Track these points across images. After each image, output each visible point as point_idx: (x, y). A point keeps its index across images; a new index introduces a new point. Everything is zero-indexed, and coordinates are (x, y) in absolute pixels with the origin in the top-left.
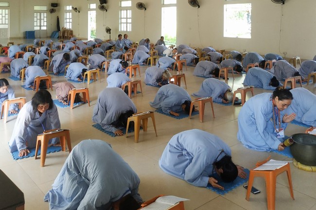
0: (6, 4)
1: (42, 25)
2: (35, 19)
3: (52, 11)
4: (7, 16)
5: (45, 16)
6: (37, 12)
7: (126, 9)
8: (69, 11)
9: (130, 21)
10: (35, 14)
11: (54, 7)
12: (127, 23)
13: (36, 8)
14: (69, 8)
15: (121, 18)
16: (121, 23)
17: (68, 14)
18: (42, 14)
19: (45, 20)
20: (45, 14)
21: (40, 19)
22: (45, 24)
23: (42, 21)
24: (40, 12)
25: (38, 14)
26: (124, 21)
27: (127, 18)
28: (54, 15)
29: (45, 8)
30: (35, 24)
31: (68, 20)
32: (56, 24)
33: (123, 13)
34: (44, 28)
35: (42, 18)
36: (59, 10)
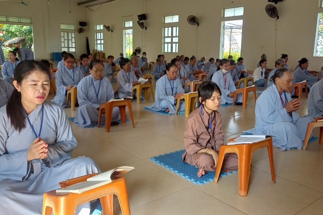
1: (70, 46)
2: (62, 40)
3: (81, 31)
5: (73, 36)
6: (64, 31)
7: (172, 25)
8: (100, 31)
9: (176, 40)
10: (62, 33)
11: (83, 26)
12: (172, 43)
13: (63, 27)
14: (100, 27)
15: (165, 37)
16: (165, 43)
17: (99, 35)
18: (70, 34)
19: (73, 40)
20: (73, 34)
21: (68, 40)
22: (74, 46)
23: (70, 42)
24: (68, 31)
25: (66, 34)
26: (168, 40)
27: (172, 37)
28: (83, 35)
29: (72, 27)
30: (63, 46)
31: (99, 42)
32: (85, 46)
33: (168, 31)
34: (73, 50)
35: (70, 38)
36: (88, 30)
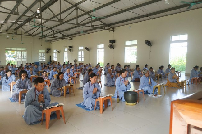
0: (25, 49)
1: (43, 59)
2: (39, 56)
3: (47, 52)
4: (26, 55)
5: (44, 55)
6: (40, 53)
7: (81, 50)
8: (55, 52)
9: (83, 56)
10: (39, 54)
11: (48, 51)
12: (82, 57)
13: (40, 51)
14: (55, 51)
15: (79, 55)
16: (79, 57)
17: (55, 54)
18: (43, 54)
19: (44, 57)
20: (44, 54)
21: (42, 56)
22: (44, 59)
23: (43, 57)
24: (42, 53)
25: (41, 54)
26: (80, 56)
27: (82, 55)
28: (48, 54)
29: (44, 51)
30: (40, 59)
31: (55, 57)
32: (49, 59)
33: (80, 53)
34: (44, 61)
35: (43, 56)
36: (51, 52)
